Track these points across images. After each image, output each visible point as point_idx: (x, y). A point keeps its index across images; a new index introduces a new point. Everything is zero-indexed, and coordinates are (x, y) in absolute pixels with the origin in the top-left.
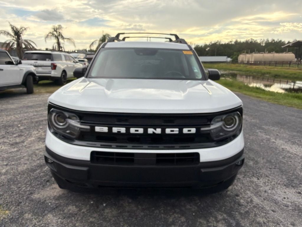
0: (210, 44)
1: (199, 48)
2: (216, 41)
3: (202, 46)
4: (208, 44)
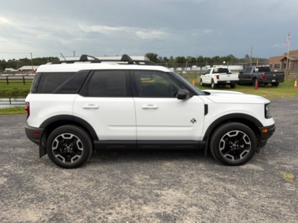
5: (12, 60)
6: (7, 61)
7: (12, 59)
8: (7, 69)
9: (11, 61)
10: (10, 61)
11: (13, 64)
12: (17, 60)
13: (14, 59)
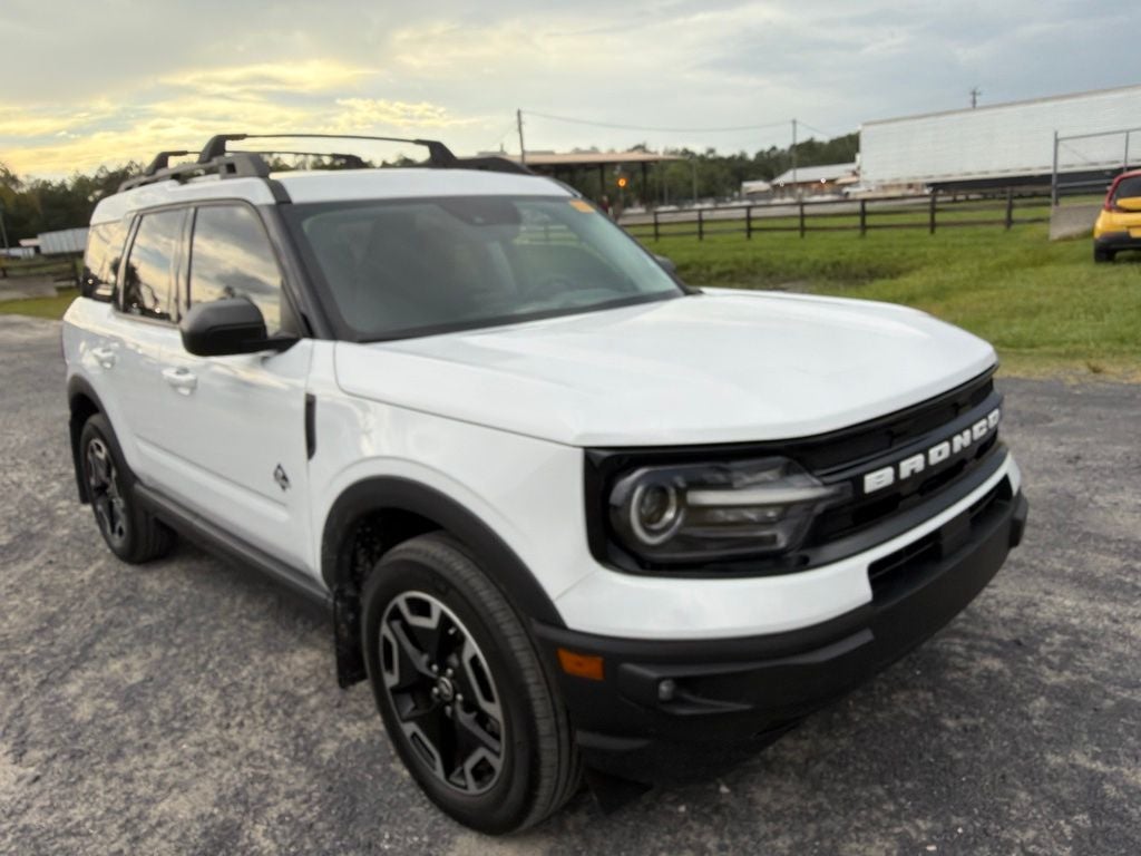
0: (102, 175)
1: (51, 193)
2: (124, 165)
3: (63, 186)
4: (91, 174)
5: (768, 153)
6: (751, 156)
7: (767, 148)
8: (746, 185)
9: (766, 156)
10: (760, 155)
11: (768, 165)
12: (783, 151)
13: (774, 148)
